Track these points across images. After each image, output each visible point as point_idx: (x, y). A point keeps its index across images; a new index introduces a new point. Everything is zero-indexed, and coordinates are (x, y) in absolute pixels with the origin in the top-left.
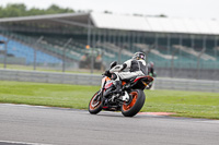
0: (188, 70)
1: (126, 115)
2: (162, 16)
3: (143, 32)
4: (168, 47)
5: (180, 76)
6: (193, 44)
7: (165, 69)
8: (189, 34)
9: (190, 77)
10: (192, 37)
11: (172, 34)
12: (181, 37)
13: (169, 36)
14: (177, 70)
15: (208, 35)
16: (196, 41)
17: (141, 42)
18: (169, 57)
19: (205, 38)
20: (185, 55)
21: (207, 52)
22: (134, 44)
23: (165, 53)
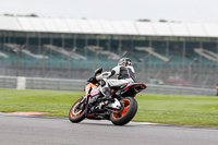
0: (59, 69)
1: (116, 123)
2: (33, 16)
3: (14, 32)
4: (39, 47)
5: (50, 76)
6: (64, 44)
7: (37, 69)
8: (60, 34)
9: (60, 76)
10: (63, 37)
11: (42, 33)
12: (51, 36)
13: (40, 36)
14: (48, 69)
15: (79, 34)
16: (67, 40)
17: (12, 42)
18: (40, 57)
19: (76, 37)
20: (55, 54)
21: (77, 51)
22: (5, 44)
23: (36, 53)
